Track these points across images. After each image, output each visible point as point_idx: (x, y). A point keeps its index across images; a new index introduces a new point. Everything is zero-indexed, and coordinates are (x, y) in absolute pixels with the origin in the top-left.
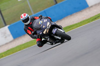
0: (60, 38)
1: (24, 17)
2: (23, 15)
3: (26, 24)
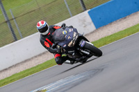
0: (88, 53)
1: (41, 24)
2: (40, 22)
3: (44, 34)
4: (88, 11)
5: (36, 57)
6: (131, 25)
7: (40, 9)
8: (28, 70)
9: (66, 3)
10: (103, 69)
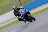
4: (22, 6)
5: (5, 22)
6: (37, 11)
7: (6, 5)
8: (2, 27)
9: (15, 3)
10: (28, 26)
